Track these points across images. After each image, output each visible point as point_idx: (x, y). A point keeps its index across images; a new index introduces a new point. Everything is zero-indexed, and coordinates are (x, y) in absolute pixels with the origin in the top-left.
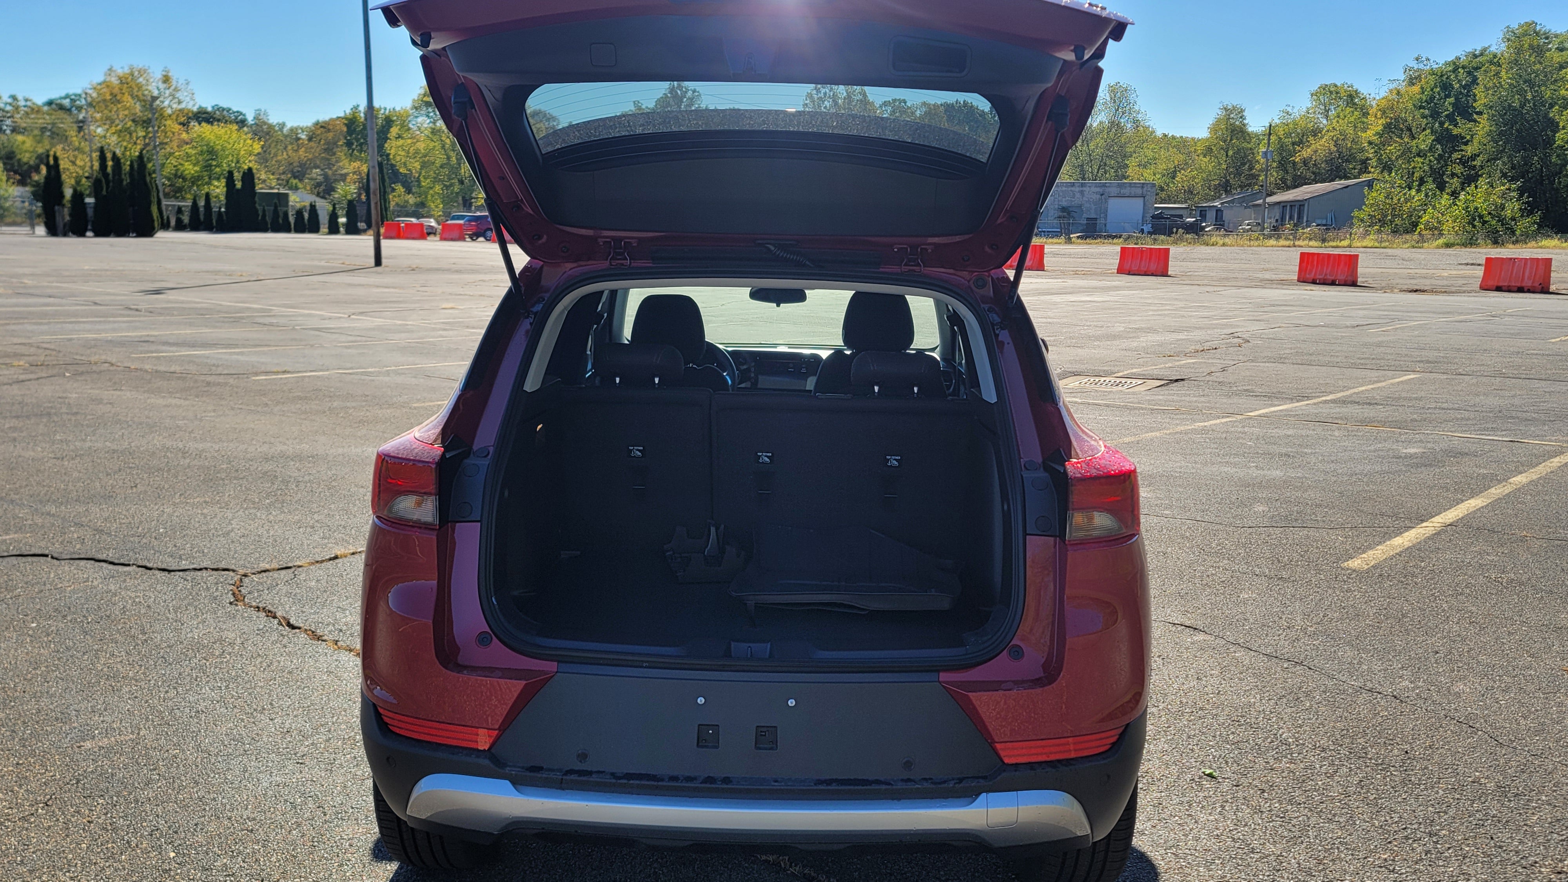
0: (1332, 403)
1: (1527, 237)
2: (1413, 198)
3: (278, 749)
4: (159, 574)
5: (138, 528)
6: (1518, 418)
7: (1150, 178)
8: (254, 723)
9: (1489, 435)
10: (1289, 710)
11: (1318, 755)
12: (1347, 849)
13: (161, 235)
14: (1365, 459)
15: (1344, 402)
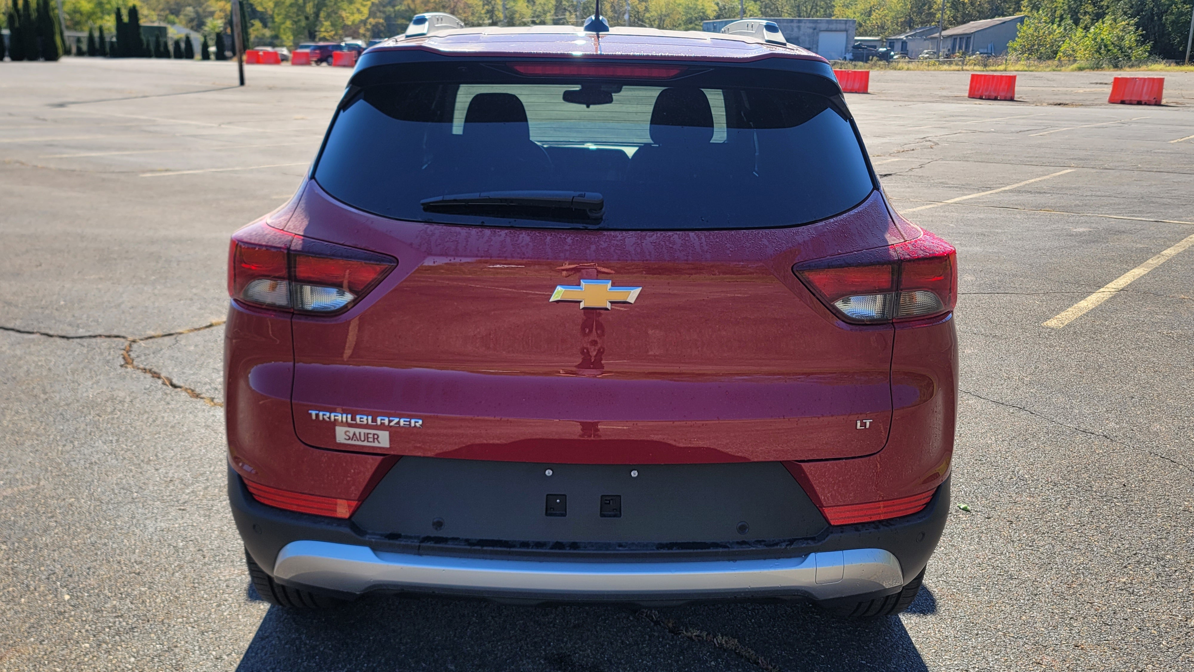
0: (1010, 192)
1: (1140, 62)
2: (1055, 31)
3: (162, 497)
4: (59, 341)
5: (42, 300)
6: (1157, 202)
7: (851, 16)
8: (141, 473)
9: (1138, 217)
10: (1021, 450)
11: (1052, 489)
12: (1090, 573)
13: (65, 61)
14: (1045, 237)
15: (1019, 192)
